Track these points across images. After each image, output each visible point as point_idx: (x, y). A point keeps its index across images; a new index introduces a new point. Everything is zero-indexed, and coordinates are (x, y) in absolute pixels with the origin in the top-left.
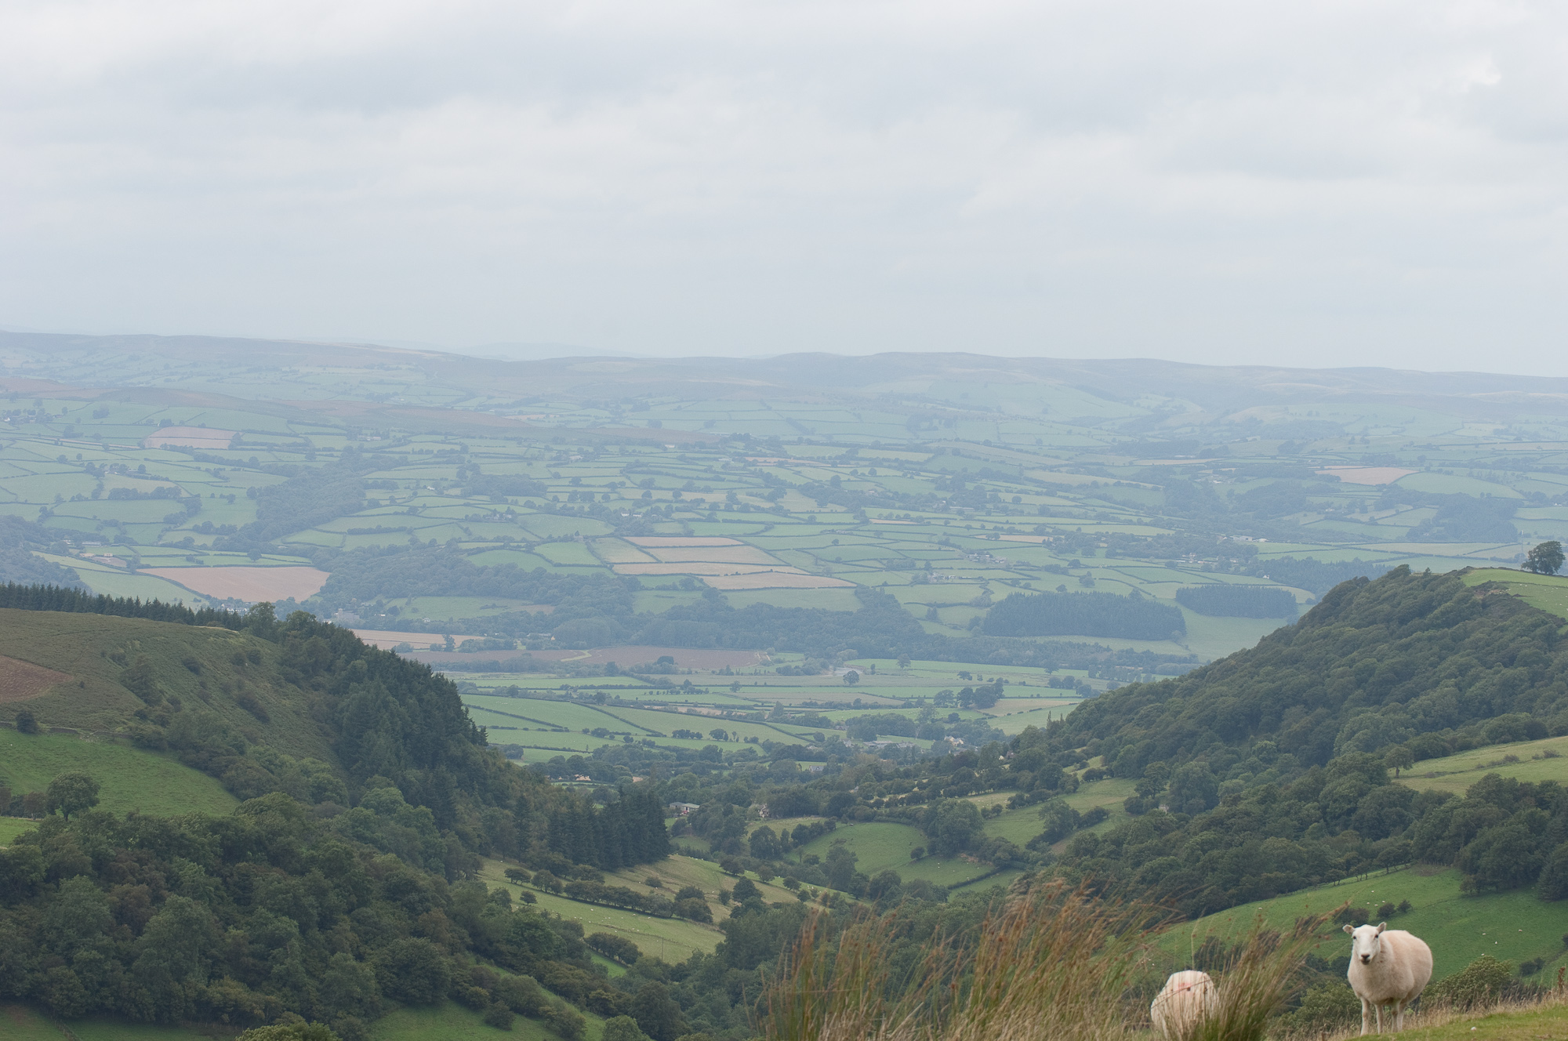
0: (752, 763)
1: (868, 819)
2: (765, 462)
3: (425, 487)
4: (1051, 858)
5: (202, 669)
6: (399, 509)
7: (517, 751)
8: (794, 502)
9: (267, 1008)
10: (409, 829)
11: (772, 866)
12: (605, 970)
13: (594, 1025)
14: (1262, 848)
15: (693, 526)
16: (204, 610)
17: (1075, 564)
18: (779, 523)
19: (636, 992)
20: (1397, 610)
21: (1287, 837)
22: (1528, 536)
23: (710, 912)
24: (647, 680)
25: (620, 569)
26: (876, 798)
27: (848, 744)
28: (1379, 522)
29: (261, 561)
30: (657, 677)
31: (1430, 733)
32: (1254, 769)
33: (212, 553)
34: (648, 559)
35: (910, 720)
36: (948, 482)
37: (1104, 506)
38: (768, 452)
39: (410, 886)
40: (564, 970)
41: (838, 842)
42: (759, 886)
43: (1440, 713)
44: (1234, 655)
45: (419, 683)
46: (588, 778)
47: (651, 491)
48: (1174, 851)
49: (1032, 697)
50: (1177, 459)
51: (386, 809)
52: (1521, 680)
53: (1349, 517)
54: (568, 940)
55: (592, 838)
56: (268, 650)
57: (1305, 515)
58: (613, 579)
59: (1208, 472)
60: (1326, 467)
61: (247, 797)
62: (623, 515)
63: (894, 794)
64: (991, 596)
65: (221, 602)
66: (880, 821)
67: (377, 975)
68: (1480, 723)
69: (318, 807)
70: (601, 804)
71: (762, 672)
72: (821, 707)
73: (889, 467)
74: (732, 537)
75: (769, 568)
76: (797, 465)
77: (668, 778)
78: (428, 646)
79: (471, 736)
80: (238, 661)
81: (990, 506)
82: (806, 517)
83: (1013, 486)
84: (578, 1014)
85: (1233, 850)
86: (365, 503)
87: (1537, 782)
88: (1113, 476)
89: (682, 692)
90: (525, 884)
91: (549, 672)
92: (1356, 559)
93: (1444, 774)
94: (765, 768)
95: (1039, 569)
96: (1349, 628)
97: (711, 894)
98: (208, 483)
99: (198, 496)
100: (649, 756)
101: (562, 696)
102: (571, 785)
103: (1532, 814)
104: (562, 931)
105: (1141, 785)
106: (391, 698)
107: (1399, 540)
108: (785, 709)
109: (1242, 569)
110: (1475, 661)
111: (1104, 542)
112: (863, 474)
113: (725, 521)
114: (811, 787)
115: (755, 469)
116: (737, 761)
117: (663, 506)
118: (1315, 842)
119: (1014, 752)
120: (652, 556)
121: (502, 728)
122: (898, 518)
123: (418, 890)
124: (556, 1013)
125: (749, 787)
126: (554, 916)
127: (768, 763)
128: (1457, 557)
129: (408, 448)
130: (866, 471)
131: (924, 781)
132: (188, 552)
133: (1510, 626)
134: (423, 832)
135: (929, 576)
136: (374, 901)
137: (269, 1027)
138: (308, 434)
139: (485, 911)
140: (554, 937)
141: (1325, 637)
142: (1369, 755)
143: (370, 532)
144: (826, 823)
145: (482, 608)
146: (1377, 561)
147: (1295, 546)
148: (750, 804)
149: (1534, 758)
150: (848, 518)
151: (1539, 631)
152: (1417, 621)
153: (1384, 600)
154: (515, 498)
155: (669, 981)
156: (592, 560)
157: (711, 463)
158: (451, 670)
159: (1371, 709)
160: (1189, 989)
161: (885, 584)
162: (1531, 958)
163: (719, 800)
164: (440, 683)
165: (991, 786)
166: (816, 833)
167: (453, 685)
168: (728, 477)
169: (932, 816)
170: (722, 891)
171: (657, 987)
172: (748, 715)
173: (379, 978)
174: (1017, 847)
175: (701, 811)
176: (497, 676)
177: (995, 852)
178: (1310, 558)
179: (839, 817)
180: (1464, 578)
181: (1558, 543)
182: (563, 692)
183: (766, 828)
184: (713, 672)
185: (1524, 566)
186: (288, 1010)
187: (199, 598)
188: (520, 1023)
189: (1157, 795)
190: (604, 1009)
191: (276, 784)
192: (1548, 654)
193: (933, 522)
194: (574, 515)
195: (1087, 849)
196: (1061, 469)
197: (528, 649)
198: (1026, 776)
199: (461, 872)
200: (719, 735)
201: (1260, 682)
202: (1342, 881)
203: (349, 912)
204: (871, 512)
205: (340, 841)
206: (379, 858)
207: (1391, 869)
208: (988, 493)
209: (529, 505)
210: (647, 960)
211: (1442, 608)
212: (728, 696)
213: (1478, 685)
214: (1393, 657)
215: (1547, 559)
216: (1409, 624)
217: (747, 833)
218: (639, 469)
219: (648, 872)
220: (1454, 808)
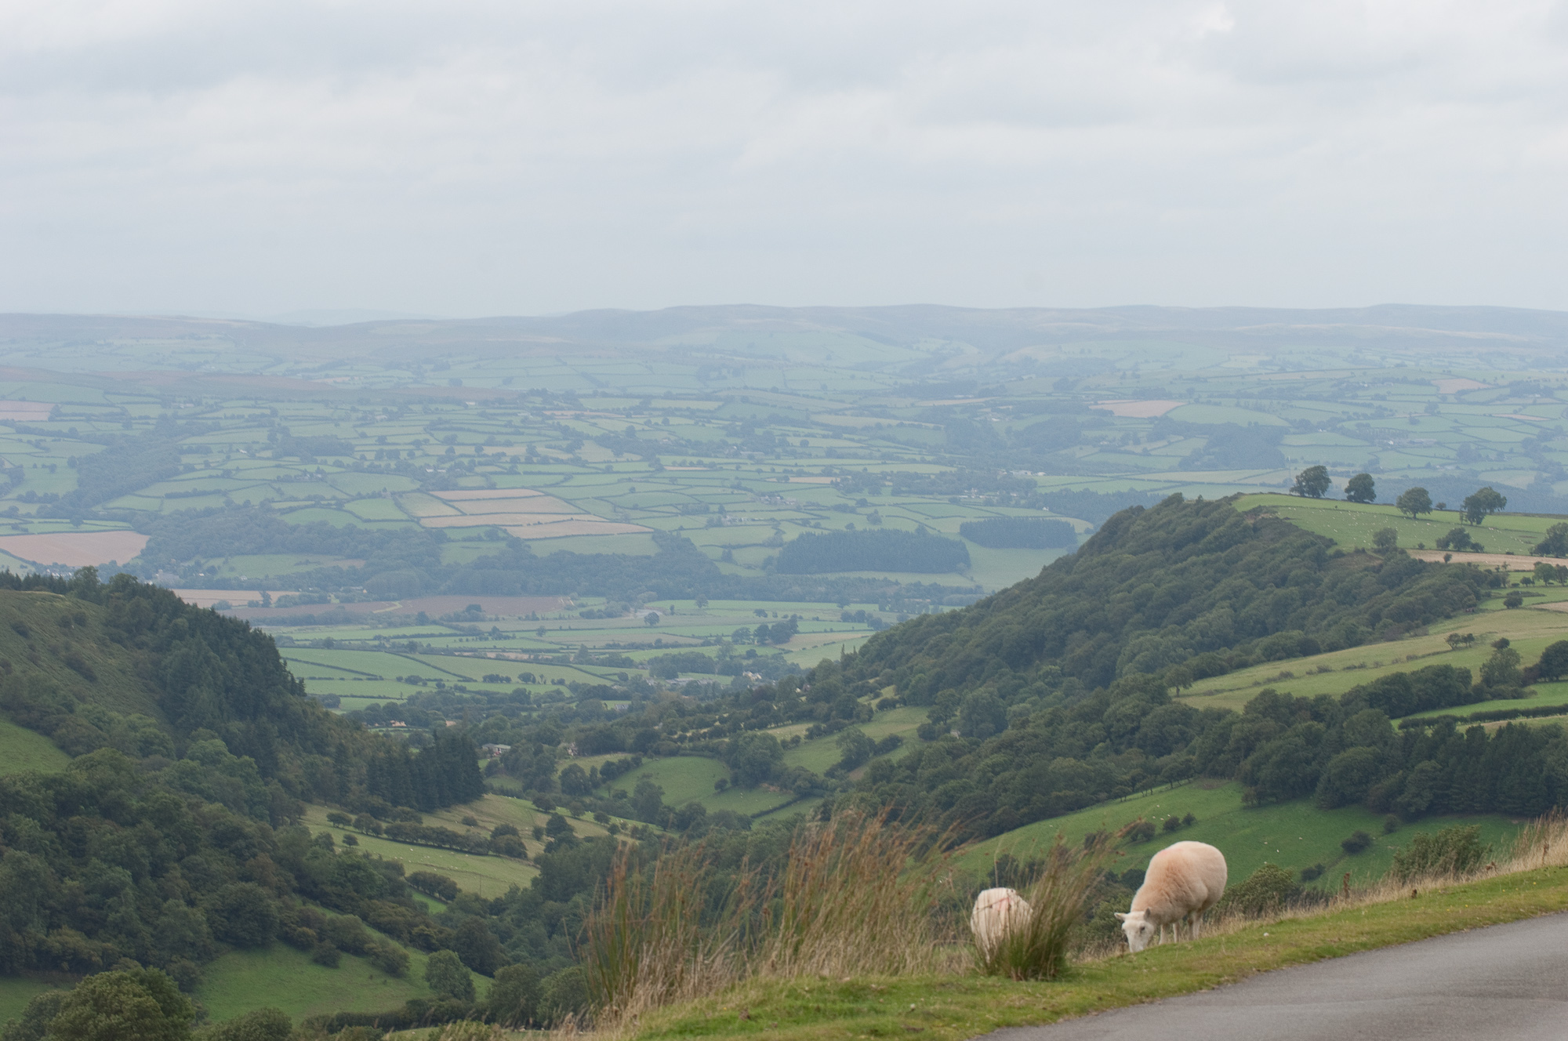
0: (560, 704)
1: (673, 753)
2: (562, 415)
3: (238, 451)
4: (849, 784)
5: (30, 632)
6: (214, 473)
7: (334, 701)
8: (591, 453)
9: (105, 954)
10: (233, 779)
11: (582, 802)
12: (426, 906)
13: (418, 960)
14: (1050, 768)
15: (495, 479)
16: (31, 576)
17: (863, 503)
18: (578, 474)
19: (457, 927)
20: (1173, 536)
21: (1075, 757)
22: (1295, 461)
23: (524, 848)
24: (455, 628)
25: (426, 523)
26: (679, 733)
27: (651, 683)
28: (1153, 453)
29: (83, 527)
30: (466, 625)
31: (1207, 654)
32: (1040, 693)
33: (36, 521)
34: (454, 512)
35: (710, 658)
36: (738, 428)
37: (887, 447)
38: (564, 405)
39: (237, 833)
40: (387, 909)
41: (644, 776)
42: (570, 822)
43: (1217, 633)
44: (1018, 585)
45: (238, 638)
46: (403, 724)
47: (455, 447)
48: (967, 774)
49: (826, 631)
50: (955, 399)
51: (213, 760)
52: (1292, 599)
53: (1122, 449)
54: (390, 879)
55: (409, 782)
56: (90, 610)
57: (1081, 449)
58: (421, 532)
59: (985, 410)
60: (1099, 402)
61: (78, 754)
62: (429, 471)
63: (697, 728)
64: (784, 537)
65: (46, 568)
66: (683, 755)
67: (208, 919)
68: (1255, 641)
69: (146, 761)
70: (417, 748)
71: (566, 617)
72: (624, 647)
73: (681, 416)
74: (534, 488)
75: (569, 517)
76: (593, 417)
77: (480, 721)
78: (246, 603)
79: (289, 687)
80: (64, 623)
81: (779, 450)
82: (603, 466)
83: (801, 430)
84: (402, 950)
85: (1023, 771)
86: (181, 468)
87: (1312, 697)
88: (895, 417)
89: (490, 638)
90: (347, 827)
91: (362, 623)
92: (1132, 489)
93: (1222, 691)
94: (570, 709)
95: (828, 509)
96: (1125, 556)
97: (526, 830)
98: (29, 454)
99: (21, 466)
100: (460, 700)
101: (375, 646)
102: (387, 731)
103: (1309, 728)
104: (384, 871)
105: (933, 712)
106: (212, 654)
107: (1171, 470)
108: (589, 651)
109: (1023, 502)
110: (1248, 582)
111: (889, 481)
112: (657, 424)
113: (526, 473)
114: (617, 724)
115: (554, 423)
116: (545, 702)
117: (466, 461)
118: (1102, 761)
119: (810, 684)
120: (457, 509)
121: (320, 679)
122: (692, 464)
123: (245, 837)
124: (381, 950)
125: (558, 726)
126: (375, 857)
127: (575, 704)
128: (1228, 484)
129: (220, 414)
130: (660, 420)
131: (725, 715)
132: (13, 521)
133: (1281, 548)
134: (247, 781)
135: (723, 519)
136: (203, 849)
137: (107, 973)
138: (123, 403)
139: (309, 855)
140: (376, 877)
141: (1104, 564)
142: (1150, 676)
143: (186, 495)
144: (632, 759)
145: (296, 565)
146: (1151, 490)
147: (1073, 479)
148: (559, 743)
149: (1307, 673)
150: (644, 466)
151: (1308, 552)
152: (1191, 546)
153: (1161, 527)
154: (324, 458)
155: (488, 916)
156: (399, 515)
157: (509, 418)
158: (268, 624)
159: (1150, 631)
161: (681, 528)
162: (1312, 865)
163: (529, 740)
164: (258, 636)
165: (790, 718)
166: (624, 768)
167: (271, 639)
168: (526, 431)
169: (734, 748)
170: (535, 828)
171: (476, 921)
172: (554, 657)
173: (211, 922)
174: (816, 775)
175: (513, 751)
176: (313, 629)
177: (795, 781)
178: (1087, 489)
179: (645, 752)
180: (1235, 504)
181: (1324, 468)
182: (376, 643)
183: (575, 765)
184: (520, 618)
185: (1292, 490)
186: (125, 956)
187: (24, 564)
188: (347, 960)
189: (948, 721)
190: (426, 944)
191: (105, 740)
192: (1318, 573)
193: (725, 467)
194: (381, 473)
195: (883, 775)
196: (846, 412)
197: (341, 602)
198: (822, 707)
199: (285, 818)
200: (527, 678)
201: (1044, 610)
202: (1128, 797)
203: (179, 860)
204: (666, 460)
205: (169, 793)
206: (208, 808)
207: (1175, 784)
208: (777, 438)
209: (338, 464)
210: (466, 896)
211: (1215, 533)
212: (535, 640)
213: (1252, 605)
214: (1170, 582)
215: (1314, 483)
216: (1184, 549)
217: (557, 770)
218: (441, 426)
219: (466, 811)
220: (1232, 723)
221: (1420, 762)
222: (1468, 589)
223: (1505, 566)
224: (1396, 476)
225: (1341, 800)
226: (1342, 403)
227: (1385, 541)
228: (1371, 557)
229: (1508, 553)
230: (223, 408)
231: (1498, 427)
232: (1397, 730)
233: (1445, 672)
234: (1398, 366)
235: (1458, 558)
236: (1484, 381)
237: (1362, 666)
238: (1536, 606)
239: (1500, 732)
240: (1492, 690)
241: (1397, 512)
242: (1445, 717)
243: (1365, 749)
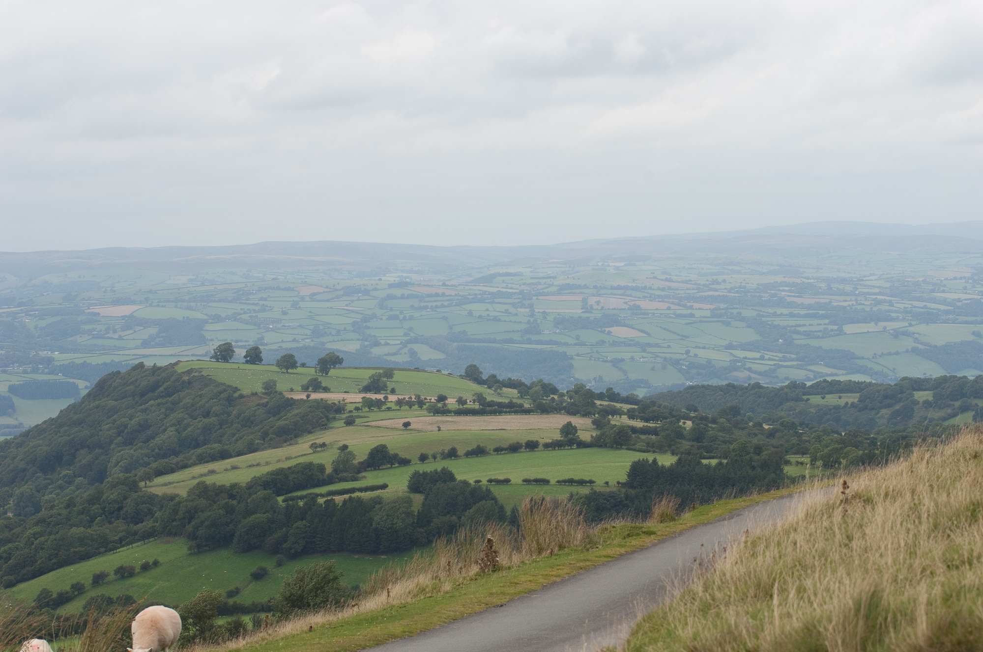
14: (69, 534)
20: (139, 389)
21: (84, 527)
22: (212, 340)
28: (124, 338)
31: (163, 460)
43: (168, 447)
44: (45, 422)
48: (18, 539)
50: (3, 308)
52: (214, 425)
53: (106, 336)
57: (81, 337)
59: (21, 315)
60: (91, 308)
68: (192, 451)
85: (52, 537)
87: (228, 484)
92: (113, 361)
93: (173, 483)
96: (110, 402)
103: (226, 503)
107: (137, 348)
109: (46, 370)
110: (187, 416)
118: (100, 528)
128: (172, 355)
133: (205, 394)
141: (97, 407)
142: (128, 475)
146: (125, 361)
147: (76, 355)
149: (225, 470)
151: (222, 396)
152: (150, 394)
153: (131, 383)
159: (127, 448)
162: (232, 587)
178: (85, 361)
180: (176, 368)
181: (230, 343)
185: (211, 358)
189: (6, 507)
192: (229, 409)
201: (62, 436)
202: (118, 550)
207: (146, 541)
211: (165, 386)
213: (189, 429)
214: (138, 417)
215: (225, 353)
216: (146, 396)
220: (180, 503)
221: (296, 522)
222: (321, 415)
223: (344, 400)
224: (275, 347)
225: (248, 547)
226: (240, 303)
227: (270, 387)
228: (261, 398)
229: (345, 392)
231: (336, 315)
232: (281, 503)
233: (310, 466)
234: (273, 279)
235: (315, 396)
236: (327, 287)
237: (258, 465)
238: (364, 424)
239: (345, 502)
240: (339, 476)
241: (276, 369)
242: (311, 494)
243: (262, 515)
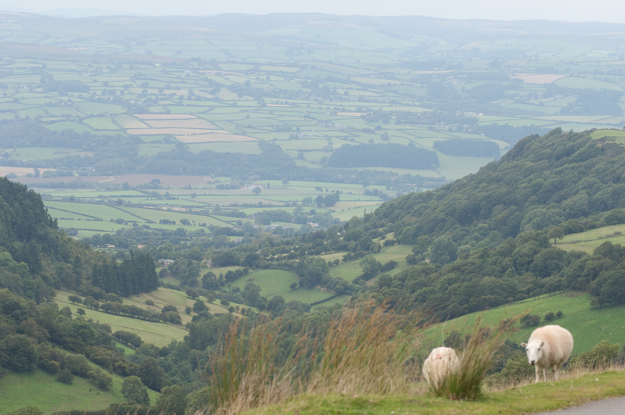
0: (203, 237)
1: (266, 267)
2: (209, 73)
3: (23, 87)
4: (366, 288)
6: (9, 100)
7: (74, 232)
8: (225, 95)
10: (15, 275)
11: (214, 294)
12: (123, 351)
13: (117, 381)
15: (170, 108)
17: (379, 128)
18: (217, 107)
19: (140, 363)
20: (555, 152)
21: (495, 276)
23: (180, 318)
24: (145, 192)
25: (130, 132)
26: (271, 256)
27: (255, 227)
28: (545, 104)
30: (151, 191)
31: (573, 220)
32: (476, 239)
34: (146, 126)
35: (289, 213)
36: (309, 83)
37: (394, 96)
38: (211, 67)
39: (16, 306)
40: (101, 352)
41: (250, 280)
42: (207, 305)
43: (578, 208)
44: (465, 178)
45: (20, 195)
46: (113, 246)
47: (147, 89)
48: (433, 284)
49: (355, 200)
50: (433, 70)
51: (4, 264)
52: (623, 190)
53: (528, 101)
54: (103, 335)
55: (116, 279)
57: (504, 101)
58: (127, 137)
59: (450, 77)
60: (515, 74)
62: (132, 102)
63: (281, 253)
64: (333, 146)
66: (273, 268)
68: (601, 214)
70: (121, 260)
71: (208, 188)
72: (241, 206)
73: (277, 75)
74: (192, 114)
75: (211, 131)
76: (227, 75)
77: (157, 246)
78: (25, 174)
79: (49, 223)
81: (332, 96)
82: (232, 103)
83: (345, 85)
84: (109, 375)
85: (466, 284)
88: (399, 80)
90: (79, 304)
91: (92, 188)
92: (532, 125)
93: (581, 241)
94: (210, 240)
96: (528, 162)
97: (181, 309)
100: (146, 234)
101: (99, 201)
102: (104, 250)
104: (100, 330)
105: (415, 248)
106: (5, 203)
107: (555, 114)
108: (221, 208)
109: (470, 130)
110: (598, 180)
111: (394, 116)
112: (263, 79)
113: (187, 105)
114: (235, 250)
115: (204, 77)
116: (194, 236)
117: (153, 97)
118: (510, 279)
119: (346, 230)
120: (148, 125)
121: (66, 219)
122: (282, 103)
123: (20, 308)
124: (96, 375)
125: (201, 250)
126: (95, 322)
127: (212, 237)
128: (588, 123)
131: (297, 247)
133: (617, 161)
134: (23, 276)
135: (299, 135)
139: (57, 319)
140: (95, 333)
141: (515, 167)
142: (540, 231)
144: (244, 270)
145: (55, 153)
146: (544, 126)
147: (499, 118)
148: (202, 259)
150: (255, 103)
152: (565, 158)
153: (549, 146)
154: (72, 93)
155: (158, 357)
156: (114, 127)
157: (179, 74)
158: (38, 187)
159: (540, 206)
160: (441, 358)
163: (185, 258)
164: (32, 194)
165: (333, 249)
166: (238, 275)
167: (39, 195)
168: (188, 81)
169: (301, 265)
170: (187, 307)
171: (151, 360)
172: (201, 211)
174: (348, 282)
175: (175, 264)
176: (63, 191)
177: (335, 285)
178: (507, 124)
179: (251, 266)
180: (591, 135)
182: (99, 199)
183: (211, 273)
184: (182, 188)
188: (77, 380)
189: (424, 254)
190: (123, 372)
193: (301, 105)
194: (105, 103)
195: (386, 283)
196: (371, 76)
197: (80, 176)
198: (352, 244)
199: (44, 298)
200: (185, 222)
201: (480, 192)
202: (525, 300)
204: (267, 100)
207: (552, 294)
208: (331, 89)
209: (80, 97)
210: (146, 345)
211: (579, 151)
212: (190, 201)
213: (599, 193)
214: (553, 178)
216: (561, 160)
217: (200, 275)
218: (140, 77)
219: (147, 297)
220: (586, 260)
230: (15, 62)
